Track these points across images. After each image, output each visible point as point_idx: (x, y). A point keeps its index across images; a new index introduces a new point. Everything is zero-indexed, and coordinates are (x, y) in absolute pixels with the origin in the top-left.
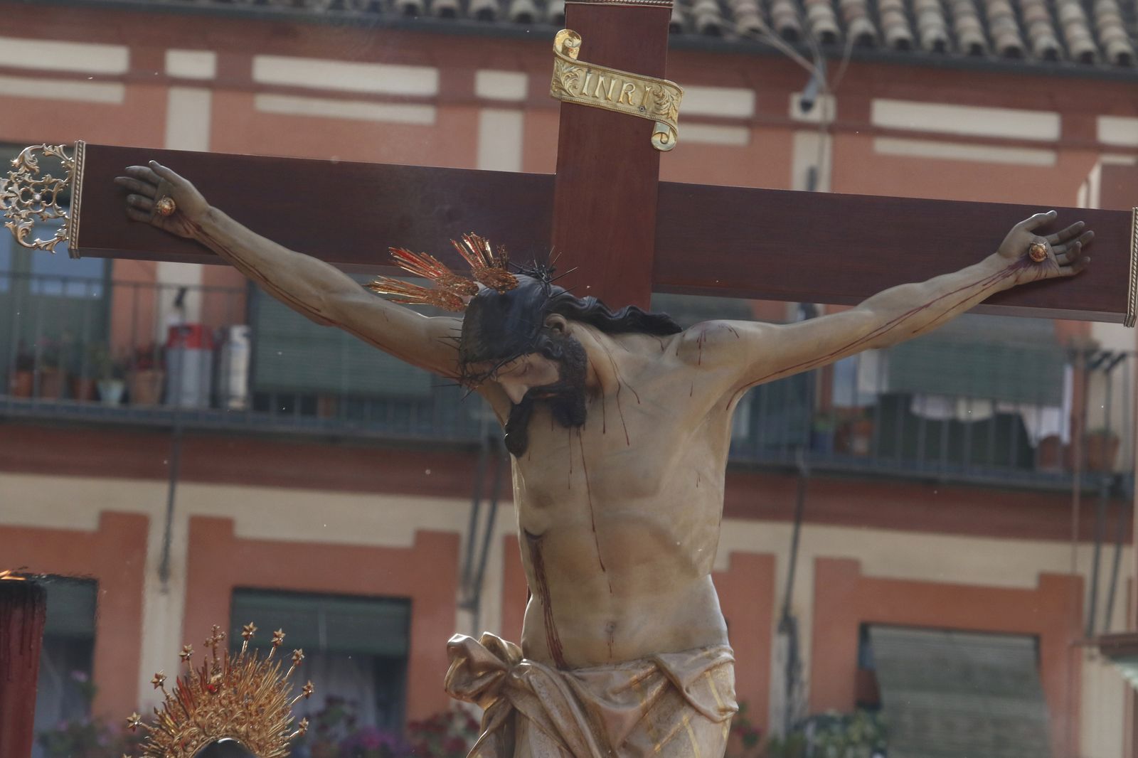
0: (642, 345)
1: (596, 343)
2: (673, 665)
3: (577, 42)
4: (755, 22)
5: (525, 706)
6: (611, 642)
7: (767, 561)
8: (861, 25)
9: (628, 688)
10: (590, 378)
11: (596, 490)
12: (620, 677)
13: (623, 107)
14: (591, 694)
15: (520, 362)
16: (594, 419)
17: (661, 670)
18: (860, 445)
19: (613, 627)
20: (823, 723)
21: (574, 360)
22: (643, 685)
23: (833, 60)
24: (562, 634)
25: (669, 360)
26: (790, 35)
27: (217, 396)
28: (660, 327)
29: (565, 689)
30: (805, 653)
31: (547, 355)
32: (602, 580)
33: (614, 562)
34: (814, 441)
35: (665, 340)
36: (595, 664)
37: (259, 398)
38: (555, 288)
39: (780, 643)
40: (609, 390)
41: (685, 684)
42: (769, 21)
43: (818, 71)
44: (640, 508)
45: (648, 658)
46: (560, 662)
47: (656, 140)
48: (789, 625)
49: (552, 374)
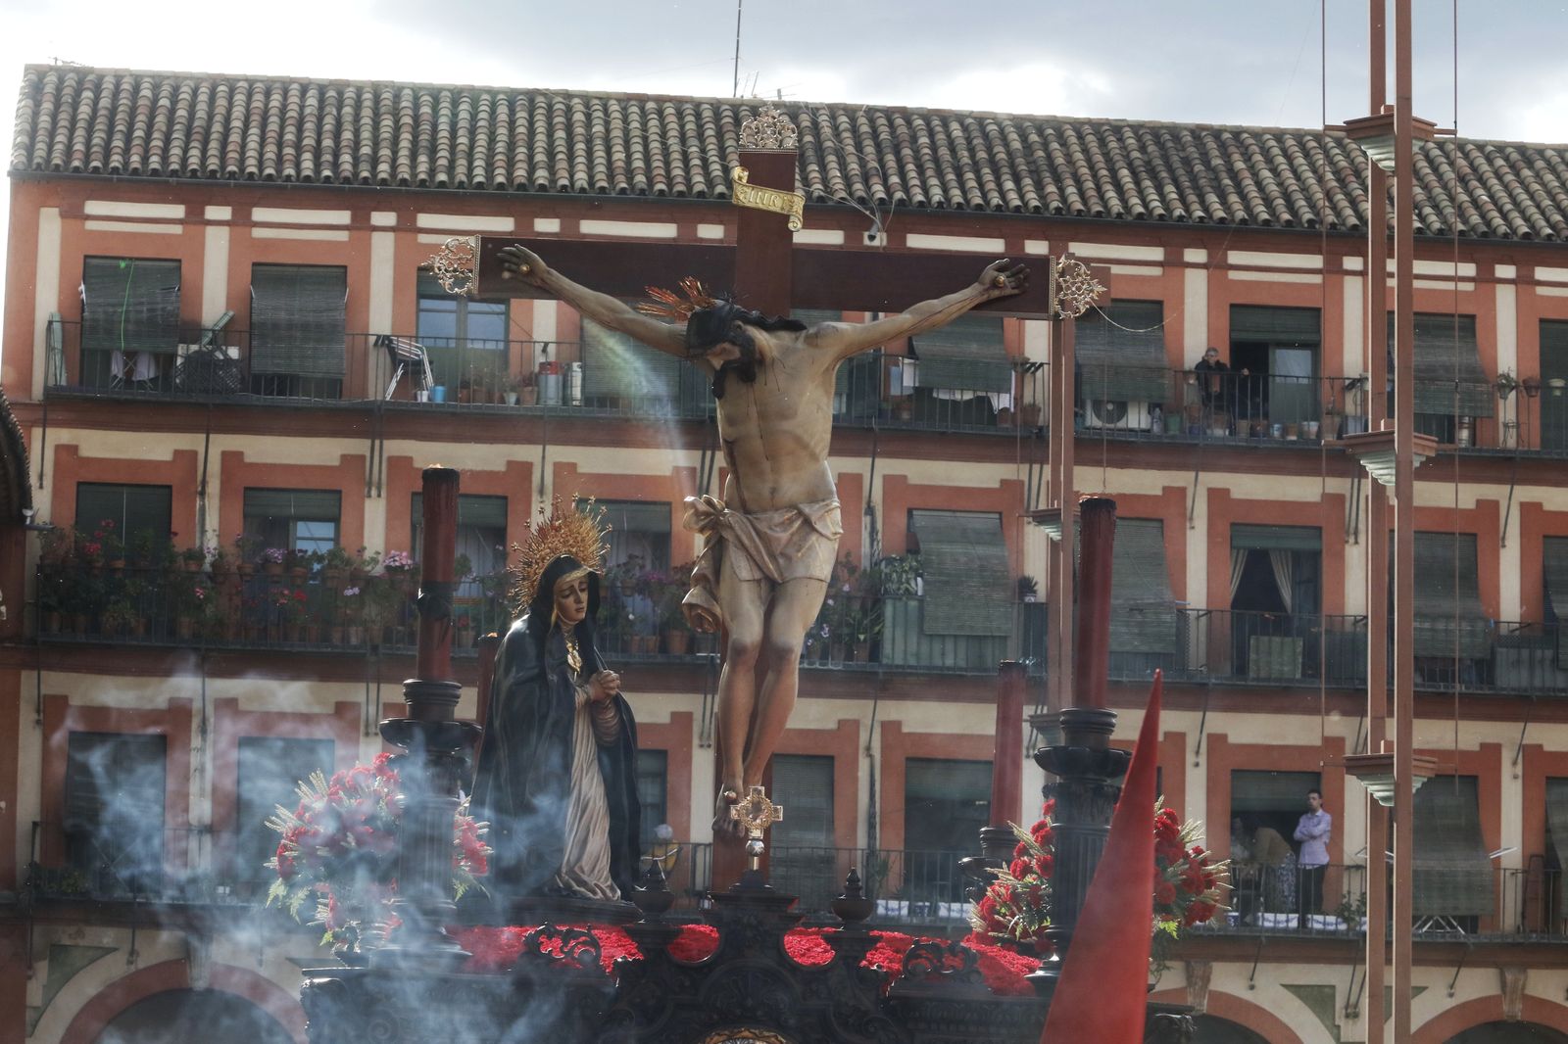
0: (786, 337)
1: (763, 338)
2: (807, 510)
3: (746, 173)
4: (843, 194)
5: (727, 535)
6: (772, 499)
7: (858, 478)
8: (899, 195)
9: (783, 523)
10: (758, 356)
11: (763, 416)
12: (778, 518)
13: (772, 208)
14: (763, 527)
15: (719, 347)
16: (760, 379)
17: (800, 513)
18: (905, 416)
19: (774, 491)
20: (890, 561)
21: (748, 344)
22: (791, 521)
23: (885, 213)
24: (746, 495)
25: (800, 345)
26: (861, 201)
27: (566, 399)
28: (795, 327)
29: (748, 524)
30: (879, 526)
31: (733, 343)
32: (767, 465)
33: (772, 456)
34: (881, 414)
35: (798, 334)
36: (764, 511)
37: (587, 399)
38: (737, 307)
39: (866, 520)
40: (768, 360)
41: (813, 519)
42: (851, 194)
43: (877, 220)
44: (786, 425)
45: (793, 506)
46: (745, 510)
47: (790, 226)
48: (870, 511)
49: (736, 353)
